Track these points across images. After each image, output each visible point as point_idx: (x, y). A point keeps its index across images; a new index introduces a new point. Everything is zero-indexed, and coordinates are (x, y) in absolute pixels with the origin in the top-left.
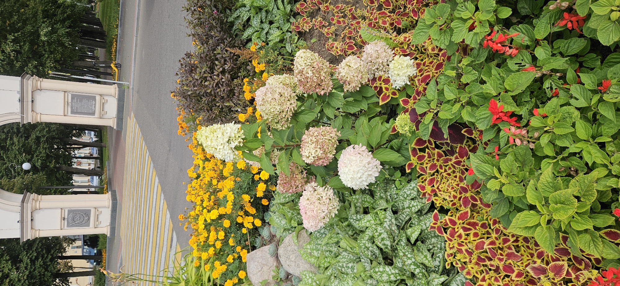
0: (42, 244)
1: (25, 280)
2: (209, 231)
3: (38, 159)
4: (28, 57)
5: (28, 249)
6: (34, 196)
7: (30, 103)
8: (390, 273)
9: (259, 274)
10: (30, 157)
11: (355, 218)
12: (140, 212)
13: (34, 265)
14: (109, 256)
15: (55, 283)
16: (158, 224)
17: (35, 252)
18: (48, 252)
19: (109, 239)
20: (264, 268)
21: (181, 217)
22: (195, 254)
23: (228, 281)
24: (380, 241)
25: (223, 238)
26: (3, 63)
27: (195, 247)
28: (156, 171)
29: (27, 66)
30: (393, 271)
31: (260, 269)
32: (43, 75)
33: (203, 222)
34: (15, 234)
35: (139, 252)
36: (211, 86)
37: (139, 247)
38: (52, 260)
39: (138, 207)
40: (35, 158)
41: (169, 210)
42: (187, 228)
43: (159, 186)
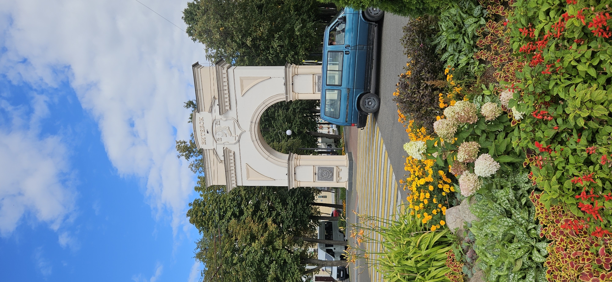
0: (301, 192)
1: (291, 218)
2: (420, 192)
3: (295, 127)
4: (288, 49)
5: (292, 195)
6: (295, 155)
7: (291, 86)
8: (509, 222)
9: (454, 223)
10: (290, 125)
11: (495, 191)
12: (372, 172)
13: (296, 207)
14: (348, 206)
15: (310, 223)
16: (386, 183)
17: (296, 198)
18: (305, 198)
19: (348, 192)
20: (457, 220)
21: (401, 182)
22: (411, 206)
23: (433, 226)
24: (505, 204)
25: (429, 197)
26: (273, 56)
27: (411, 202)
28: (384, 140)
29: (288, 56)
30: (511, 221)
31: (454, 220)
32: (298, 63)
33: (415, 186)
34: (283, 183)
35: (372, 204)
36: (418, 97)
37: (372, 200)
38: (307, 205)
39: (370, 168)
40: (294, 126)
41: (394, 173)
42: (405, 189)
43: (386, 152)
